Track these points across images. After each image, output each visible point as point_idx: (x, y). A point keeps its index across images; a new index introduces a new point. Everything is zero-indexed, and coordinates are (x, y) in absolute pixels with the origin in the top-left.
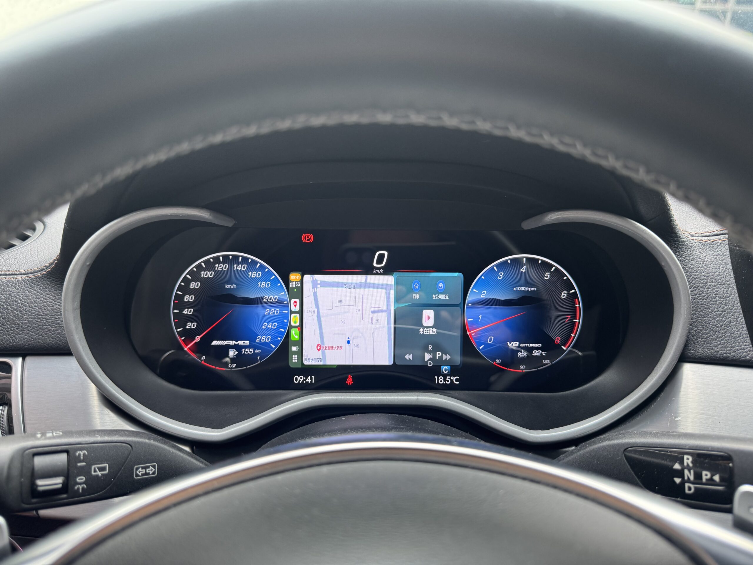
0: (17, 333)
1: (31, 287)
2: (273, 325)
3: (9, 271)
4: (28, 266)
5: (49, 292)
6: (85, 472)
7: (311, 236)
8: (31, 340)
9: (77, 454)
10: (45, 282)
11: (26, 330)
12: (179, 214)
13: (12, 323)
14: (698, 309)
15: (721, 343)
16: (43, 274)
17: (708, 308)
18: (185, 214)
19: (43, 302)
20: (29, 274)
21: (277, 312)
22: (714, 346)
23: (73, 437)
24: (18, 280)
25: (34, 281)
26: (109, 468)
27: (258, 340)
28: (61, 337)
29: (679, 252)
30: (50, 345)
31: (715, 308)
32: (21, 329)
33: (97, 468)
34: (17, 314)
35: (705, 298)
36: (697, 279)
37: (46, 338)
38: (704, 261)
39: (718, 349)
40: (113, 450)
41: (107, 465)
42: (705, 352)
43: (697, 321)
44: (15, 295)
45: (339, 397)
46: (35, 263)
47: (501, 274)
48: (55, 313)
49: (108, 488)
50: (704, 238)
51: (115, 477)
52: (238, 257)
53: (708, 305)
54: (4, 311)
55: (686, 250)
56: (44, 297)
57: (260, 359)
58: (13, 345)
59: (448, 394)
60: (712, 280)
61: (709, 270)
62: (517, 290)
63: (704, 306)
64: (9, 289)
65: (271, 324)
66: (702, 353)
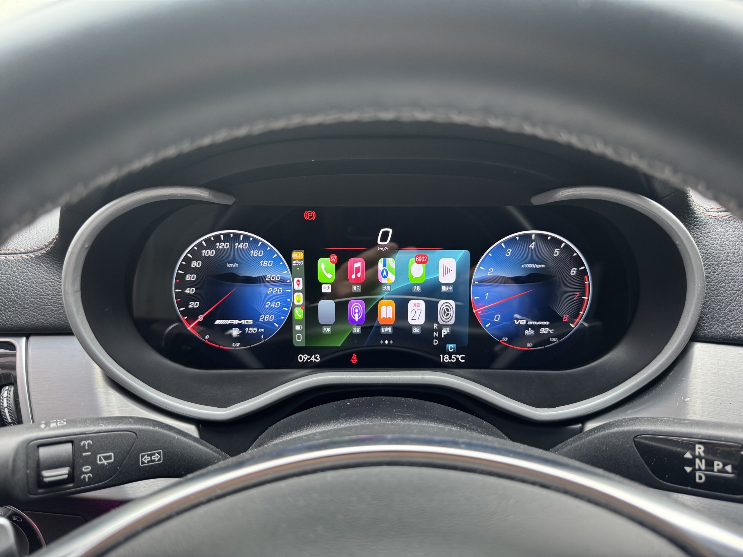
0: (19, 313)
1: (31, 267)
2: (276, 304)
3: (8, 250)
4: (27, 244)
5: (50, 272)
6: (91, 460)
7: (313, 213)
8: (33, 320)
9: (82, 444)
10: (45, 261)
11: (28, 310)
12: (177, 194)
13: (14, 303)
14: (711, 288)
15: (734, 322)
16: (43, 253)
17: (722, 287)
18: (184, 194)
19: (44, 282)
20: (28, 253)
21: (280, 292)
22: (727, 325)
23: (77, 427)
24: (18, 260)
25: (34, 260)
26: (114, 456)
27: (261, 319)
28: (63, 317)
29: (693, 228)
30: (53, 325)
31: (729, 287)
32: (23, 309)
33: (103, 457)
34: (19, 294)
35: (720, 276)
36: (711, 257)
37: (49, 318)
38: (720, 238)
39: (731, 329)
40: (118, 439)
41: (112, 454)
42: (717, 332)
43: (710, 300)
44: (16, 275)
45: (344, 376)
46: (35, 242)
47: (509, 251)
48: (57, 293)
49: (114, 476)
50: (720, 214)
51: (121, 466)
52: (239, 235)
53: (722, 284)
54: (6, 291)
55: (701, 226)
56: (45, 277)
57: (264, 338)
58: (16, 325)
59: (454, 373)
60: (727, 258)
61: (725, 247)
62: (525, 267)
63: (718, 285)
64: (9, 268)
65: (274, 303)
66: (715, 333)
